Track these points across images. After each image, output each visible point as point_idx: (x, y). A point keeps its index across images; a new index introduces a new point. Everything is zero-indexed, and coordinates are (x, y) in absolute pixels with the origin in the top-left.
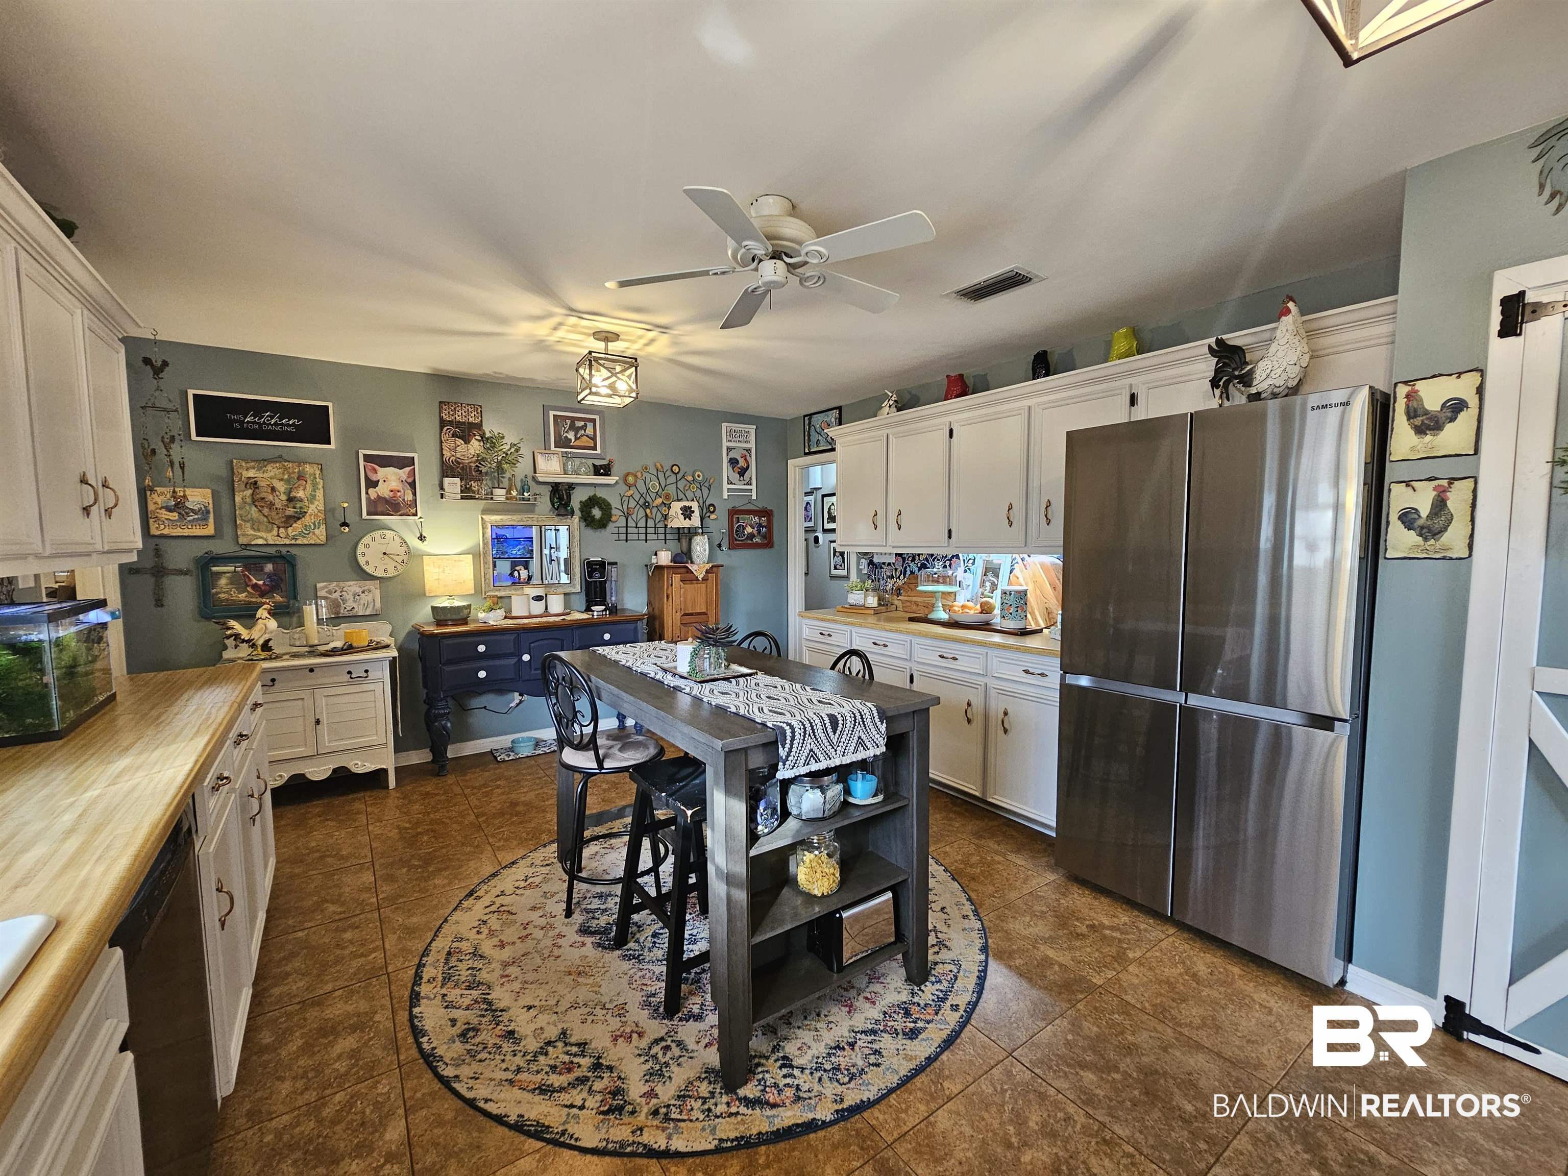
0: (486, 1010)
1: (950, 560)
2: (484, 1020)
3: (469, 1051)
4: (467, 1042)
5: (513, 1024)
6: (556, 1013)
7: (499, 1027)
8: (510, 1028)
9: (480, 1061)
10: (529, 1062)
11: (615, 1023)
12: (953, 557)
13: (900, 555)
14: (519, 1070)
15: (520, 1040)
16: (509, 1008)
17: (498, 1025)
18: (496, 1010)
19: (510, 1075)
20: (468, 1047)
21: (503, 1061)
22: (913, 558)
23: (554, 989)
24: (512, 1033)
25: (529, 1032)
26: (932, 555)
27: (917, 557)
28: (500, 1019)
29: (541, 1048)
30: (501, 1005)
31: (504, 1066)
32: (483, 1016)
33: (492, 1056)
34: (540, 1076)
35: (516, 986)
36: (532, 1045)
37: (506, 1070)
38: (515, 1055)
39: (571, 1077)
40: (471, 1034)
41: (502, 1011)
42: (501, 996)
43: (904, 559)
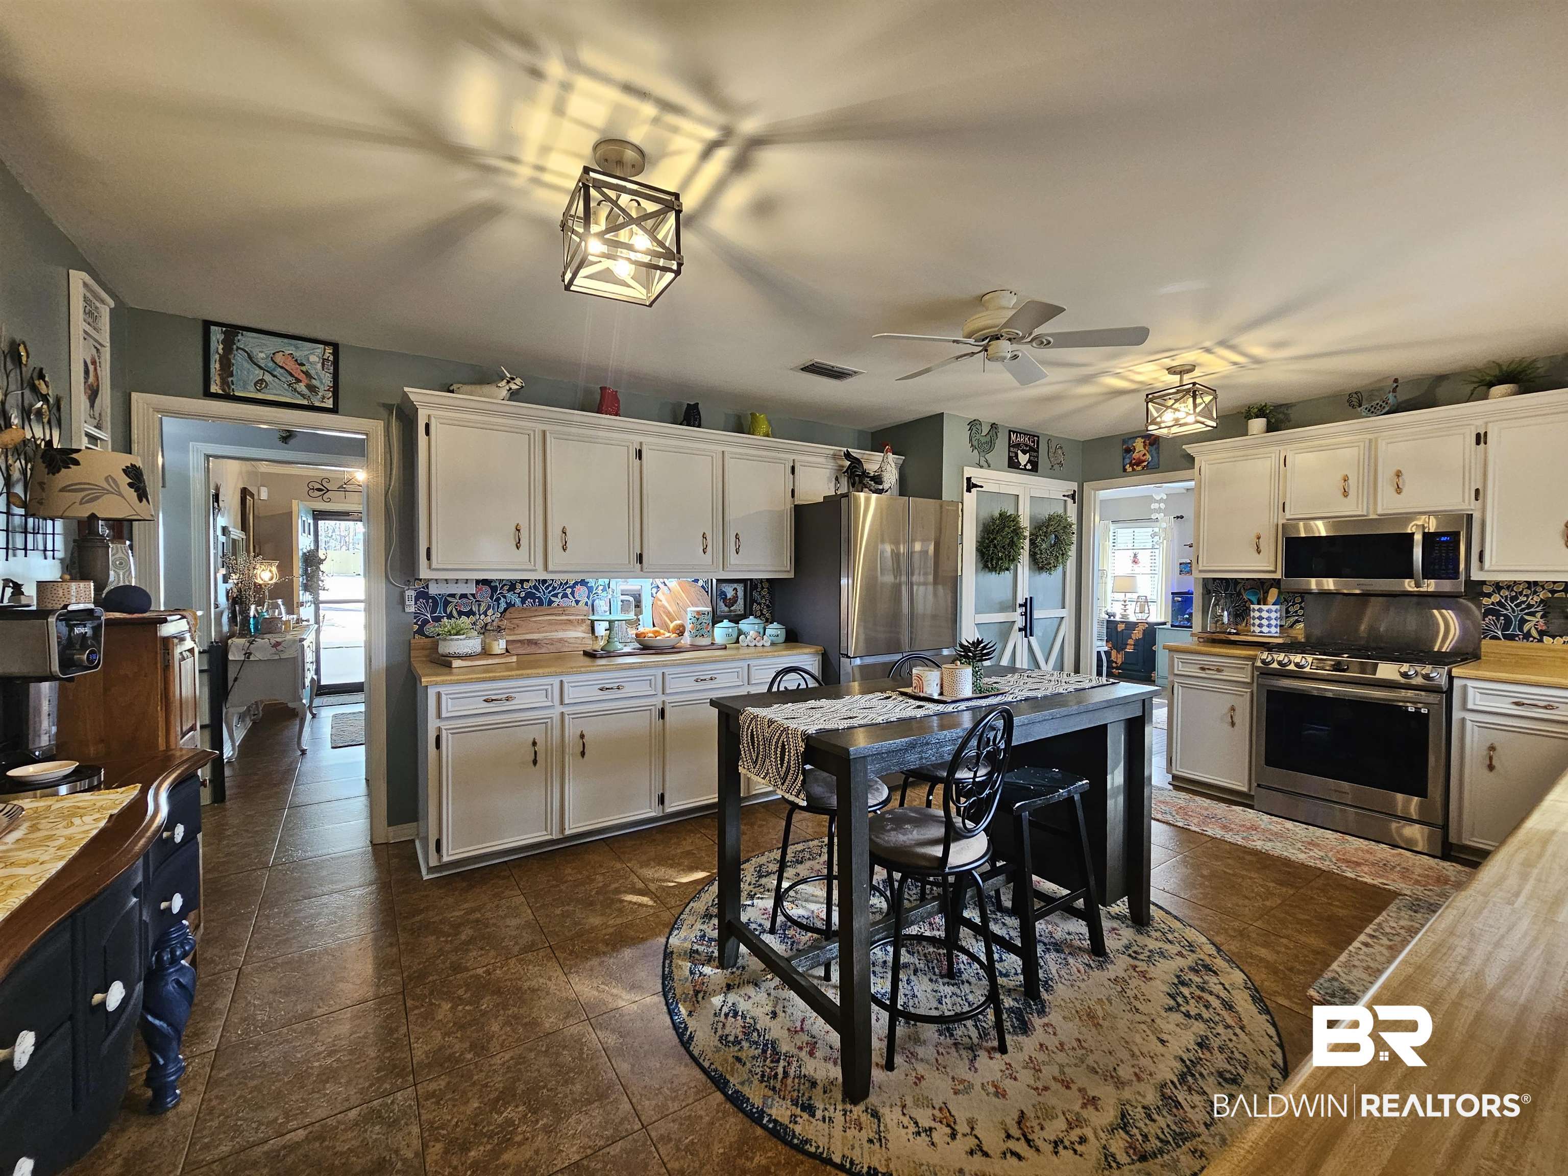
0: (1193, 1075)
1: (573, 587)
2: (1205, 1073)
3: (1245, 1069)
4: (1238, 1074)
5: (1190, 1047)
6: (1153, 1020)
7: (1202, 1056)
8: (1196, 1048)
9: (1245, 1056)
10: (1216, 1023)
11: (1134, 983)
12: (576, 583)
13: (486, 582)
14: (1228, 1027)
15: (1201, 1037)
16: (1175, 1057)
17: (1201, 1059)
18: (1187, 1066)
19: (1238, 1031)
20: (1242, 1071)
21: (1231, 1040)
22: (512, 586)
23: (1127, 1030)
24: (1200, 1045)
25: (1189, 1033)
26: (544, 581)
27: (518, 586)
28: (1193, 1059)
29: (1196, 1019)
30: (1178, 1065)
31: (1234, 1038)
32: (1201, 1075)
33: (1234, 1049)
34: (1221, 1012)
35: (1145, 1062)
36: (1199, 1028)
37: (1235, 1034)
38: (1218, 1034)
39: (1206, 996)
40: (1228, 1076)
41: (1183, 1061)
42: (1167, 1070)
43: (494, 589)
